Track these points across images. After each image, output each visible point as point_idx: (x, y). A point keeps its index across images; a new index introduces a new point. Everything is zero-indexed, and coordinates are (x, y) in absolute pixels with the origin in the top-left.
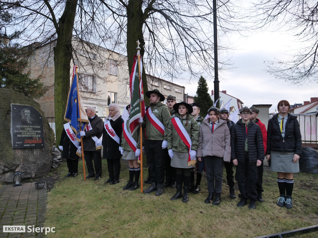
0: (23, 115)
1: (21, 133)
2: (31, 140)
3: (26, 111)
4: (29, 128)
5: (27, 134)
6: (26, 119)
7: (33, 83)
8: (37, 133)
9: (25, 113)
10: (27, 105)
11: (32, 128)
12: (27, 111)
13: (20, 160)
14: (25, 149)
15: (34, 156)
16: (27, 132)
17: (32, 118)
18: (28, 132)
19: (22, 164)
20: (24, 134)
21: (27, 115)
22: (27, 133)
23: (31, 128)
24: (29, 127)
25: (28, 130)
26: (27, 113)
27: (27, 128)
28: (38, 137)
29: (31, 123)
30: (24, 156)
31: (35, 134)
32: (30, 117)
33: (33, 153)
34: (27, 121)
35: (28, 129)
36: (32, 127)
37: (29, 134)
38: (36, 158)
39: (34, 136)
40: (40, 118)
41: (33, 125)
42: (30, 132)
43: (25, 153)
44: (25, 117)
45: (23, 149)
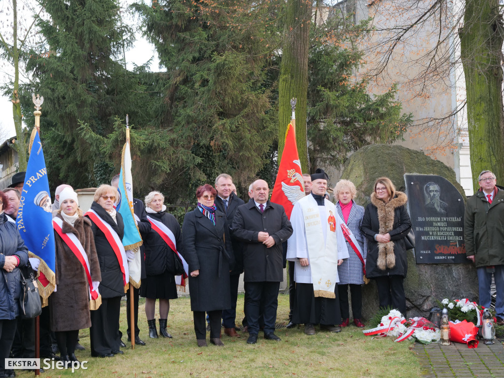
0: (426, 195)
1: (427, 234)
2: (446, 247)
3: (431, 188)
4: (441, 221)
5: (439, 234)
6: (434, 204)
7: (377, 105)
8: (457, 234)
9: (431, 191)
10: (432, 175)
11: (446, 221)
12: (434, 187)
13: (431, 287)
14: (437, 264)
15: (453, 281)
16: (437, 231)
17: (443, 200)
18: (440, 231)
19: (434, 294)
20: (433, 235)
21: (434, 195)
22: (437, 233)
23: (444, 221)
24: (441, 219)
25: (439, 227)
26: (433, 191)
27: (437, 222)
28: (459, 241)
29: (443, 211)
30: (437, 279)
31: (453, 234)
32: (440, 199)
33: (450, 273)
34: (435, 208)
35: (439, 224)
36: (445, 219)
37: (442, 234)
38: (458, 285)
39: (451, 238)
40: (459, 200)
41: (447, 216)
42: (442, 231)
43: (437, 273)
44: (431, 200)
45: (433, 264)
